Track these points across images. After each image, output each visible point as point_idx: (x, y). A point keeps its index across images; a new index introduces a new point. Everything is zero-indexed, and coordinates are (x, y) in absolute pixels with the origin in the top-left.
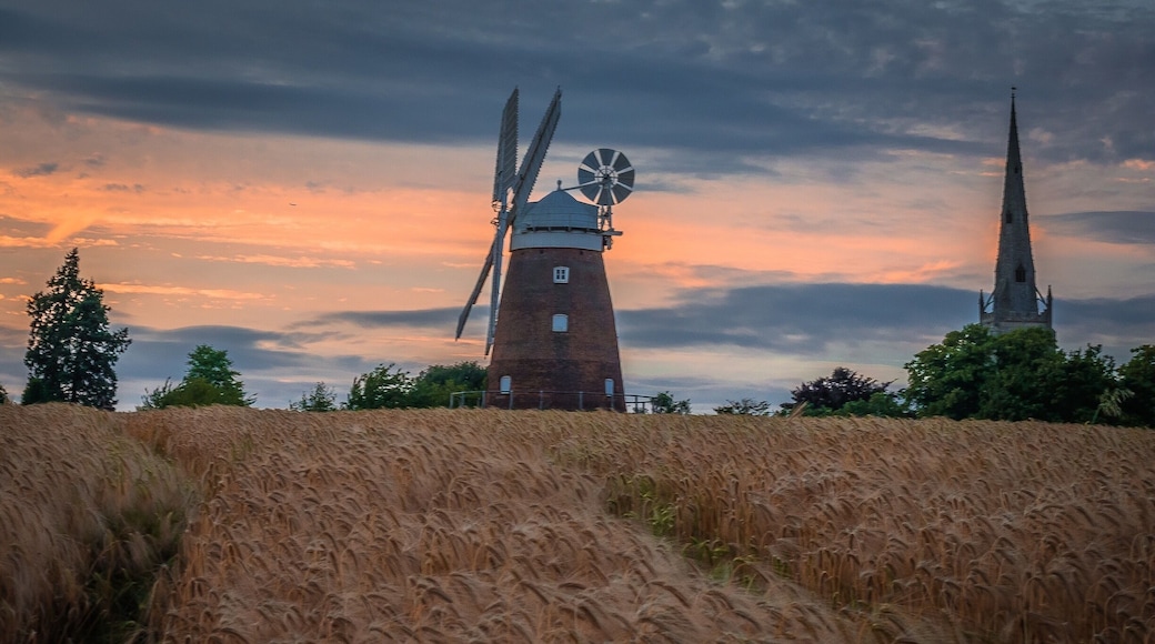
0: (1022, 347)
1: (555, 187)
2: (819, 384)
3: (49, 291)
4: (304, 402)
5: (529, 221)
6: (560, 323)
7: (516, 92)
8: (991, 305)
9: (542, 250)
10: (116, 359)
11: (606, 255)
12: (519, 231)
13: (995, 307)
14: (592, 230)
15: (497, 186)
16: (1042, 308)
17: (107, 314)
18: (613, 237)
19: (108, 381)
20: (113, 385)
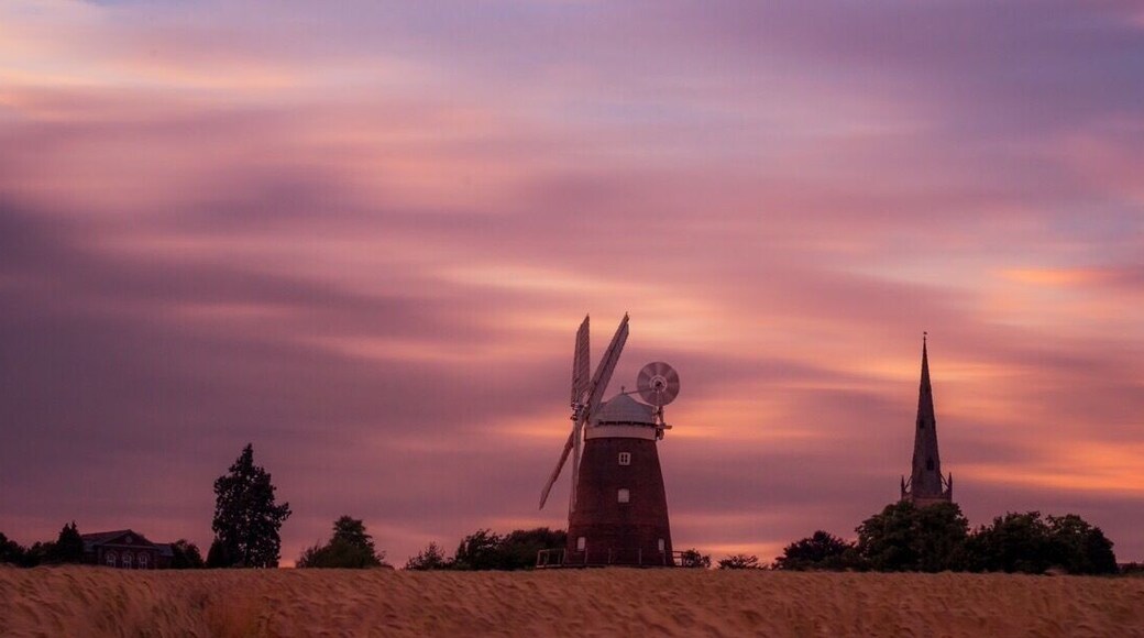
0: (939, 515)
1: (620, 392)
2: (803, 543)
3: (230, 475)
4: (420, 557)
5: (600, 417)
6: (624, 496)
7: (587, 319)
8: (910, 486)
9: (609, 439)
10: (280, 525)
11: (658, 443)
12: (592, 425)
13: (913, 488)
14: (649, 424)
15: (574, 390)
16: (945, 488)
17: (274, 492)
18: (665, 431)
19: (274, 542)
20: (278, 545)
